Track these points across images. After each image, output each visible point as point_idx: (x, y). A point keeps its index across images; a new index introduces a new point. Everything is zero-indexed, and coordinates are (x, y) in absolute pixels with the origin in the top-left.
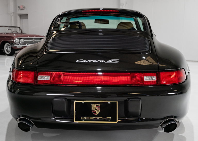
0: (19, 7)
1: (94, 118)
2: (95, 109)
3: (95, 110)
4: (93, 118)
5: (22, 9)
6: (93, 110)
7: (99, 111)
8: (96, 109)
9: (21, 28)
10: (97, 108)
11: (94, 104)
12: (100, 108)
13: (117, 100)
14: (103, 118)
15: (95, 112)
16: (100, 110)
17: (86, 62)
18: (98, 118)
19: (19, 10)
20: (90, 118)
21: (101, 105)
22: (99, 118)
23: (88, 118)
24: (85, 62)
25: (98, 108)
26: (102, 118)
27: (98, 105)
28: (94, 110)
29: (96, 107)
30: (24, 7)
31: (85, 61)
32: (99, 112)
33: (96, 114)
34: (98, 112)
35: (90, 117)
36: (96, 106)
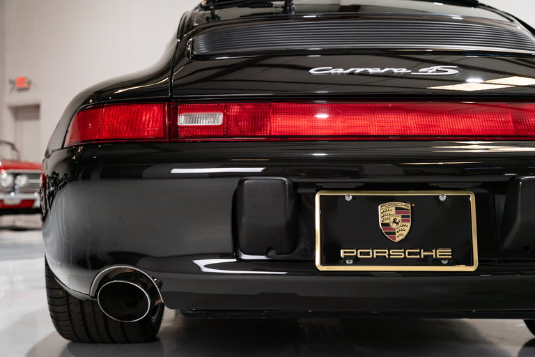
0: (12, 82)
1: (389, 255)
2: (392, 220)
3: (394, 226)
4: (385, 253)
5: (21, 90)
6: (383, 225)
7: (407, 229)
8: (394, 222)
9: (18, 147)
10: (399, 218)
11: (386, 204)
12: (409, 217)
13: (471, 189)
14: (423, 254)
15: (394, 233)
16: (409, 224)
17: (345, 72)
18: (404, 253)
19: (12, 90)
20: (375, 253)
21: (412, 207)
22: (410, 254)
23: (368, 254)
24: (343, 74)
25: (403, 217)
26: (420, 253)
27: (402, 205)
28: (388, 225)
29: (396, 213)
30: (29, 83)
31: (341, 71)
32: (405, 233)
33: (398, 239)
34: (402, 231)
35: (375, 251)
36: (393, 209)
